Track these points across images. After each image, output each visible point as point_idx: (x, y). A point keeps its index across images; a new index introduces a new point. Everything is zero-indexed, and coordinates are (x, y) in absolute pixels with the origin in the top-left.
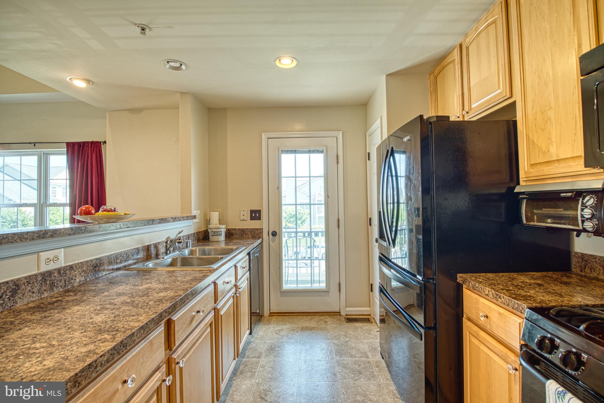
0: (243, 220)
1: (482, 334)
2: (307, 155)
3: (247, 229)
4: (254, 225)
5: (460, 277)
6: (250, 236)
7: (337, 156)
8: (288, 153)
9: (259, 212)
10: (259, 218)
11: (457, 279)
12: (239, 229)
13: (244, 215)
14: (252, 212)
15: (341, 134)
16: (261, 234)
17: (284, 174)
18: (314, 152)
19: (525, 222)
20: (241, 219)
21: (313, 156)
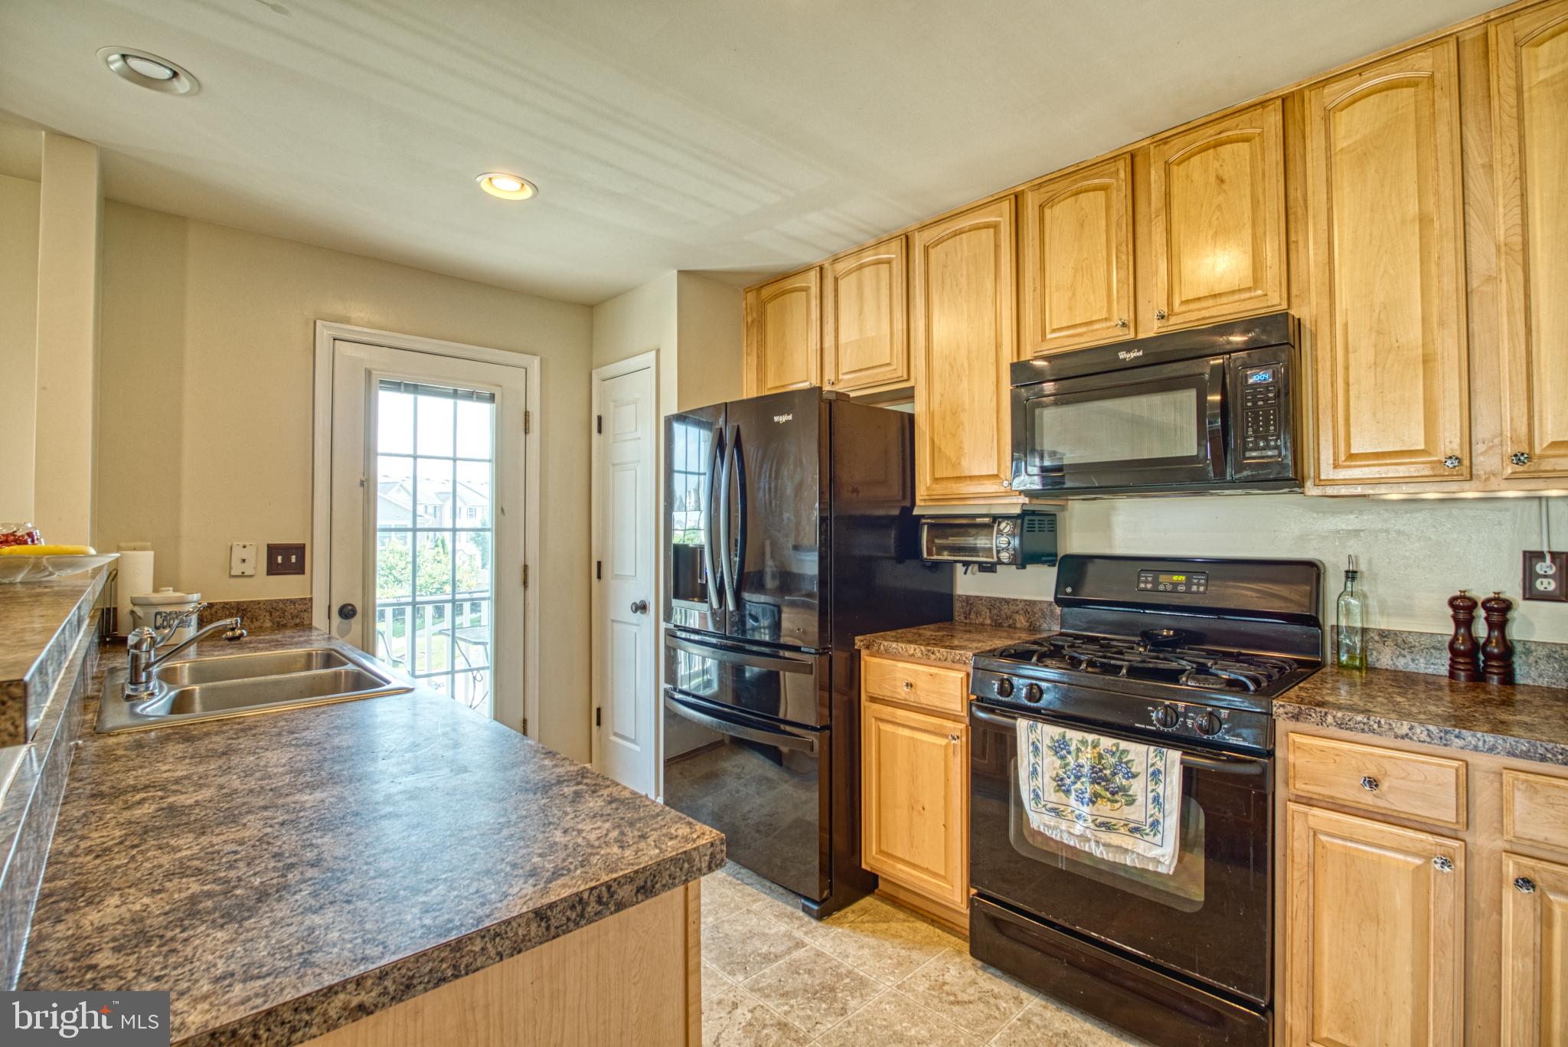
0: (243, 575)
1: (900, 712)
2: (450, 402)
3: (259, 602)
4: (285, 588)
5: (859, 641)
6: (268, 624)
7: (526, 414)
8: (399, 390)
9: (300, 550)
10: (299, 569)
11: (854, 644)
12: (227, 603)
13: (244, 561)
14: (273, 550)
15: (536, 361)
16: (306, 615)
17: (382, 446)
18: (470, 396)
19: (925, 555)
20: (233, 573)
21: (464, 405)
